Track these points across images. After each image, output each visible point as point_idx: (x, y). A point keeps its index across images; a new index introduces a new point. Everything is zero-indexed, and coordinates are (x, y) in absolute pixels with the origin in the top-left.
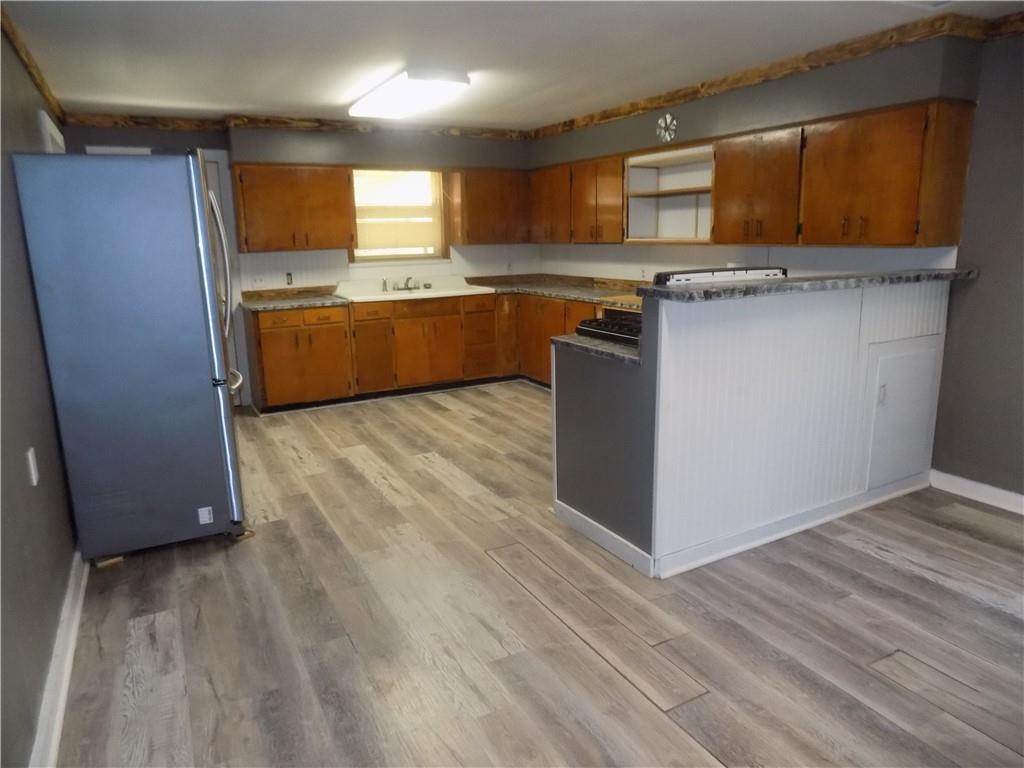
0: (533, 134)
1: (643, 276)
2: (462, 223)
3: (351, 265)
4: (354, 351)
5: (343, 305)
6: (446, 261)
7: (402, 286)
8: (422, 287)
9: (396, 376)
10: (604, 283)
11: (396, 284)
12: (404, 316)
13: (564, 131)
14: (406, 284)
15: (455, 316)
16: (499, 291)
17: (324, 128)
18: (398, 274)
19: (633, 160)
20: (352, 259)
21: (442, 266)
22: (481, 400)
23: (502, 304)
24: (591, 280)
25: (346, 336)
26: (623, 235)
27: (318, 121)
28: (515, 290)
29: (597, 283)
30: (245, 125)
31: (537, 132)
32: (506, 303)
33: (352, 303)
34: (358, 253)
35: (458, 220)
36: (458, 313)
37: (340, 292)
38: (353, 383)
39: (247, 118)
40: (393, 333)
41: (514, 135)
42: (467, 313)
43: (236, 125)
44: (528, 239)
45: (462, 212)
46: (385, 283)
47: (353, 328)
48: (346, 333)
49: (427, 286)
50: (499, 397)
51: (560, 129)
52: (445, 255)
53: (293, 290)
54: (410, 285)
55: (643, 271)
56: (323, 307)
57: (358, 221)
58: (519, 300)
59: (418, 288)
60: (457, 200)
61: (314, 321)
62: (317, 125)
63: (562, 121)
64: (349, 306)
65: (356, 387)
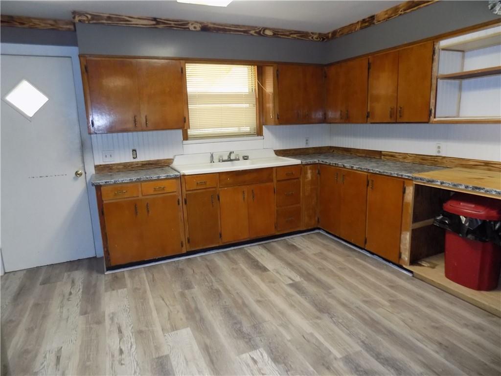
0: (330, 35)
1: (439, 152)
2: (274, 107)
3: (185, 142)
4: (185, 215)
5: (176, 178)
6: (260, 137)
7: (226, 158)
8: (241, 158)
9: (221, 235)
10: (392, 156)
11: (221, 156)
12: (227, 185)
13: (361, 28)
14: (229, 157)
15: (268, 184)
16: (304, 162)
17: (161, 26)
18: (222, 148)
19: (444, 43)
20: (186, 137)
21: (257, 142)
22: (291, 256)
23: (306, 173)
24: (380, 153)
25: (179, 204)
26: (430, 115)
27: (155, 19)
28: (316, 161)
29: (384, 155)
30: (89, 21)
31: (334, 33)
32: (309, 172)
33: (184, 175)
34: (190, 132)
35: (270, 105)
36: (272, 181)
37: (175, 164)
38: (185, 242)
39: (90, 14)
40: (219, 199)
41: (315, 36)
42: (278, 181)
43: (80, 21)
44: (325, 120)
45: (274, 99)
46: (212, 156)
47: (184, 197)
48: (179, 201)
49: (246, 158)
50: (307, 252)
51: (358, 27)
52: (259, 133)
53: (137, 163)
54: (232, 157)
55: (439, 147)
56: (159, 179)
57: (190, 107)
58: (319, 169)
59: (239, 160)
60: (269, 89)
61: (152, 192)
62: (154, 22)
63: (361, 19)
64: (182, 178)
65: (188, 246)
